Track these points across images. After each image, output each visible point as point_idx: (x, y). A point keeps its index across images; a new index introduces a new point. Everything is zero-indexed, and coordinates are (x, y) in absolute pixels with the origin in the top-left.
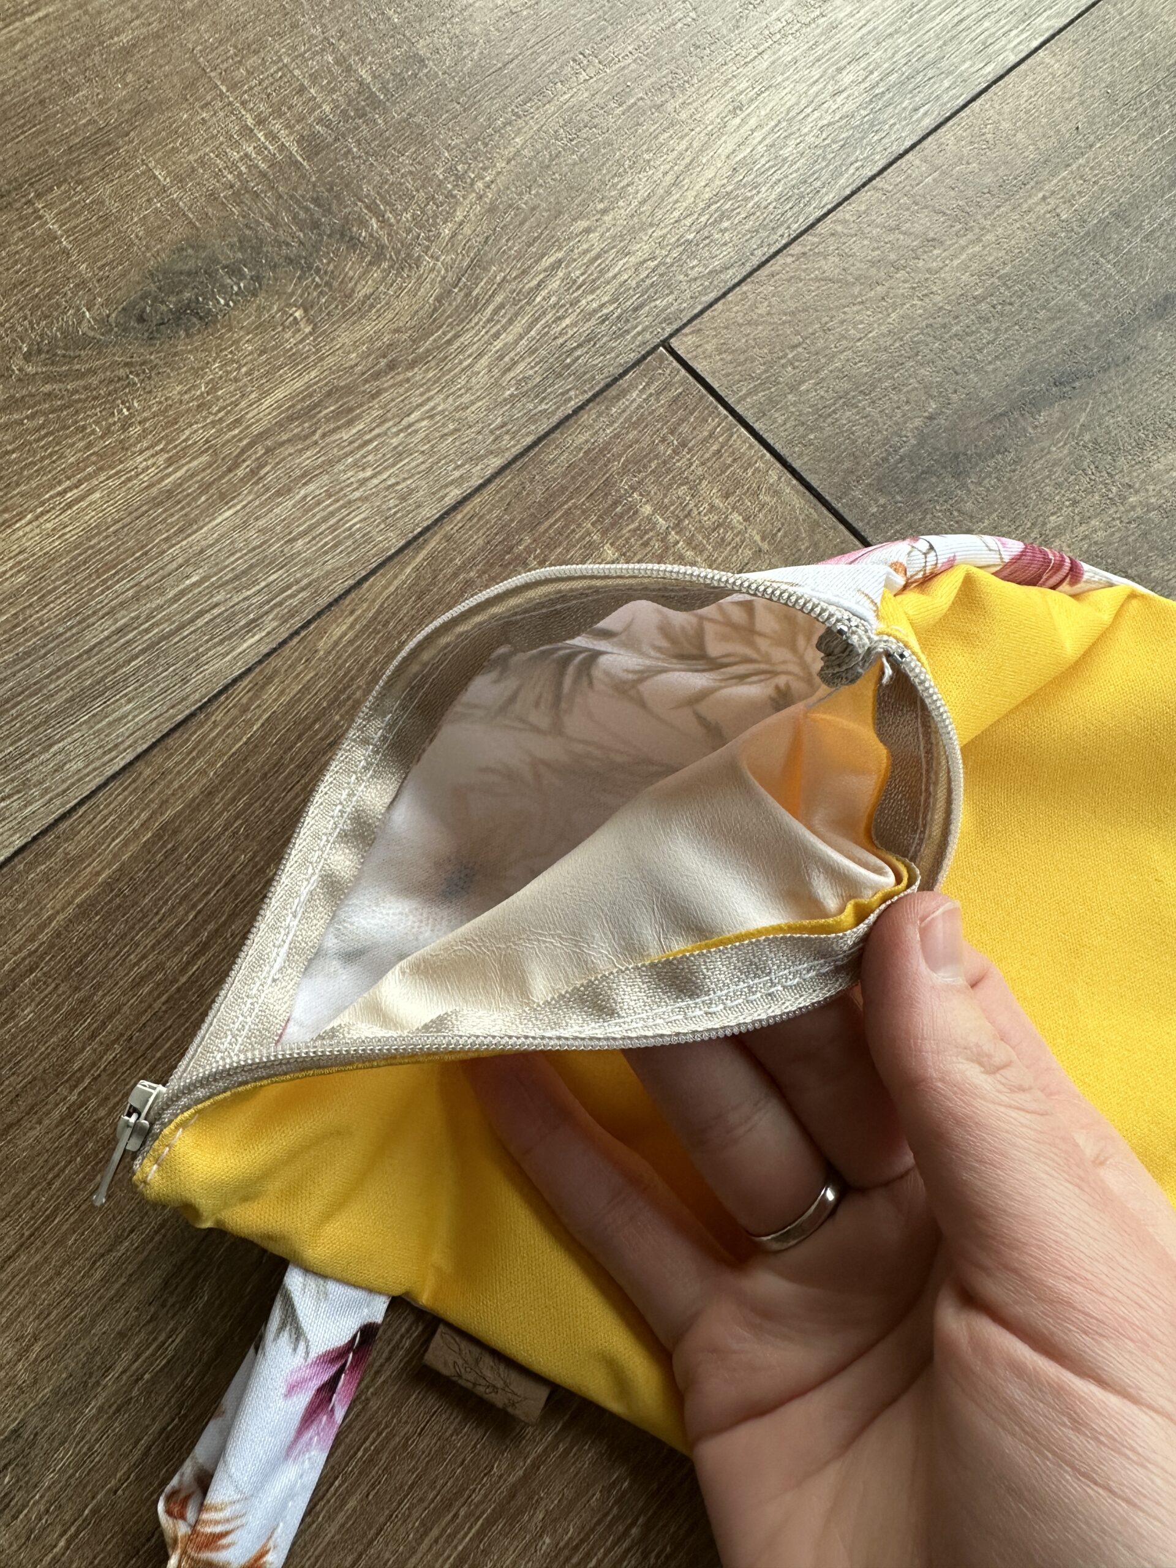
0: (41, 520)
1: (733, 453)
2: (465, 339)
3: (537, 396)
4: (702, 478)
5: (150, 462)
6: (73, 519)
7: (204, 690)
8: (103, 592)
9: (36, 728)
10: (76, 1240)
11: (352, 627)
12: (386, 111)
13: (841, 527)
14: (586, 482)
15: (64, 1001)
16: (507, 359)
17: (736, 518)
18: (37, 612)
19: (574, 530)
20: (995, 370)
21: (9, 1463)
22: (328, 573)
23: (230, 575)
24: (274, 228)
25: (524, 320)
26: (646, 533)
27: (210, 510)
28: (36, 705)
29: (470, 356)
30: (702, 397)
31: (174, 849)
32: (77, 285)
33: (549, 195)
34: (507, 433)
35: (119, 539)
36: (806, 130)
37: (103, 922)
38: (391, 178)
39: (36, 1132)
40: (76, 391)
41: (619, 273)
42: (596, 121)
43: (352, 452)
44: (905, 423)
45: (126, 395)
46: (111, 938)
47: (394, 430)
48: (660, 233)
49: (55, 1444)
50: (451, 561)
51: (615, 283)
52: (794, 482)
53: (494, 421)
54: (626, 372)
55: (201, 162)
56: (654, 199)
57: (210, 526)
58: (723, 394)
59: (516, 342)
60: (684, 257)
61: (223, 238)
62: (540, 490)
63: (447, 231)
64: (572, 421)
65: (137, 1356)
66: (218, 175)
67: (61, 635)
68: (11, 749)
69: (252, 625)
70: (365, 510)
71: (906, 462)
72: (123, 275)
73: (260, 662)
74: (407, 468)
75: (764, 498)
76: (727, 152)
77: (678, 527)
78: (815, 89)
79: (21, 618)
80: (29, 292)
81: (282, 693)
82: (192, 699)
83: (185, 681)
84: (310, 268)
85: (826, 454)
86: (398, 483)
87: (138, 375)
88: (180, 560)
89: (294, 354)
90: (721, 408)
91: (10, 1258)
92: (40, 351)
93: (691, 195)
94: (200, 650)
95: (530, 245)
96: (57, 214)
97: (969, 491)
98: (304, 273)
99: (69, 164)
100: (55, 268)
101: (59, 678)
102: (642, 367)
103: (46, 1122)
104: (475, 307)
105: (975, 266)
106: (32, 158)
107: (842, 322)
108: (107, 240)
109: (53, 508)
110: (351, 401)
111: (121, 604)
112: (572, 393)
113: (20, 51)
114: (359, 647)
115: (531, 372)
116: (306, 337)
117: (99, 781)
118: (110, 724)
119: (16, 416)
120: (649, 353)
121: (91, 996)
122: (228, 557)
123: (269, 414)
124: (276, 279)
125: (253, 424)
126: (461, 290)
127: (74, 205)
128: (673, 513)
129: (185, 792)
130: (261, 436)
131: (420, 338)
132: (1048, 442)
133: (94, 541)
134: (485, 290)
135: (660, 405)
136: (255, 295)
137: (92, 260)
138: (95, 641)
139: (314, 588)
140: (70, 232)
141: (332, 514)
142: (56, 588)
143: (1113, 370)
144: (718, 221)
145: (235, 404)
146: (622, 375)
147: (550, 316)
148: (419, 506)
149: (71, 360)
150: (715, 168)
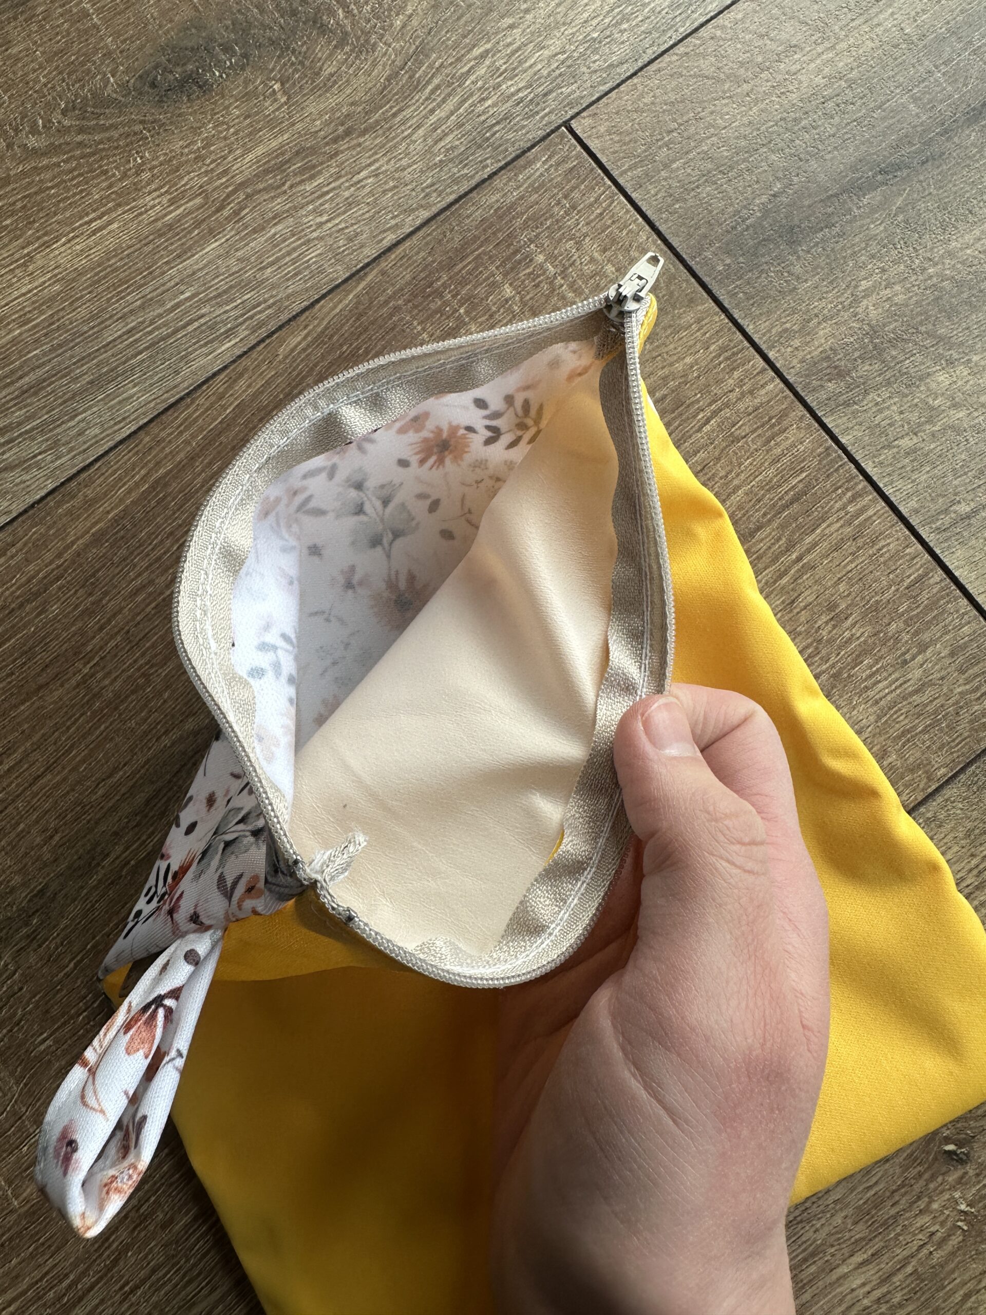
0: (73, 243)
1: (613, 216)
2: (407, 113)
3: (461, 162)
4: (586, 235)
5: (157, 201)
6: (96, 244)
7: (191, 381)
8: (118, 301)
9: (65, 402)
10: (85, 768)
11: (305, 338)
13: (693, 280)
14: (494, 233)
15: (81, 602)
16: (439, 131)
17: (610, 269)
18: (68, 314)
19: (481, 272)
20: (832, 159)
21: (37, 911)
22: (288, 297)
23: (215, 293)
24: (261, 14)
25: (455, 100)
26: (539, 276)
27: (202, 240)
28: (66, 385)
29: (409, 127)
30: (592, 170)
31: (165, 497)
32: (104, 55)
34: (436, 190)
35: (131, 261)
37: (111, 548)
39: (59, 693)
40: (101, 142)
41: (534, 63)
43: (312, 201)
44: (754, 199)
45: (140, 146)
46: (116, 559)
47: (347, 184)
48: (571, 31)
49: (68, 901)
50: (384, 290)
51: (531, 72)
52: (659, 242)
53: (425, 182)
54: (533, 146)
57: (201, 254)
58: (609, 168)
59: (448, 117)
60: (589, 52)
61: (220, 21)
62: (458, 238)
63: (398, 22)
64: (487, 183)
65: (127, 849)
67: (86, 332)
68: (46, 417)
69: (229, 334)
70: (320, 247)
72: (140, 48)
73: (234, 362)
74: (355, 215)
77: (564, 273)
79: (56, 318)
80: (67, 59)
81: (249, 386)
82: (182, 386)
83: (177, 372)
84: (288, 48)
85: (687, 221)
86: (347, 227)
87: (149, 131)
88: (177, 280)
89: (271, 119)
90: (606, 179)
91: (39, 776)
92: (74, 108)
94: (190, 350)
95: (465, 37)
97: (799, 257)
98: (283, 52)
100: (87, 40)
101: (82, 365)
102: (547, 141)
103: (67, 686)
104: (417, 87)
105: (827, 71)
107: (712, 113)
108: (129, 18)
109: (82, 234)
110: (314, 159)
111: (131, 312)
112: (489, 161)
114: (309, 354)
115: (457, 143)
116: (282, 106)
117: (111, 444)
118: (120, 402)
119: (55, 160)
120: (553, 132)
121: (101, 600)
122: (213, 279)
123: (250, 167)
124: (260, 57)
125: (237, 174)
126: (406, 72)
128: (560, 262)
129: (174, 456)
130: (242, 185)
131: (371, 111)
132: (868, 220)
133: (113, 261)
134: (426, 73)
135: (557, 175)
136: (243, 68)
137: (117, 35)
138: (111, 338)
139: (279, 306)
140: (99, 11)
141: (295, 249)
142: (82, 297)
143: (930, 163)
144: (618, 23)
145: (224, 158)
146: (530, 149)
147: (476, 97)
148: (362, 246)
149: (98, 116)
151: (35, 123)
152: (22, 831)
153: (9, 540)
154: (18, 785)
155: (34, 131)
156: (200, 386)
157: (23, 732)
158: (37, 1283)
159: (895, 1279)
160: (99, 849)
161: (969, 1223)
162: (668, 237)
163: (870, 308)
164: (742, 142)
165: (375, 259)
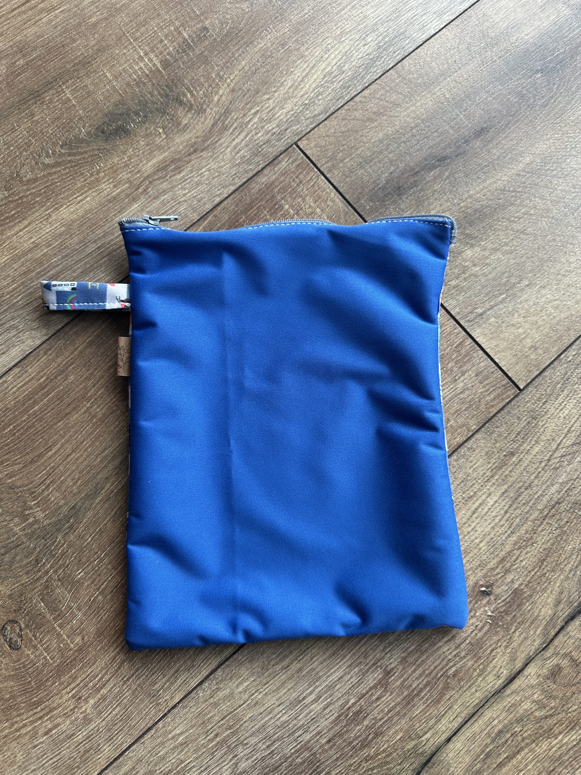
0: (70, 207)
1: (318, 186)
2: (222, 140)
3: (248, 163)
4: (307, 195)
5: (107, 187)
6: (81, 207)
8: (92, 234)
10: (91, 450)
12: (193, 50)
13: (356, 214)
14: (265, 196)
15: (84, 374)
16: (237, 149)
17: (318, 210)
18: (69, 241)
19: (260, 214)
20: (416, 155)
21: (72, 516)
24: (152, 97)
25: (244, 134)
26: (286, 215)
27: (130, 204)
29: (223, 148)
30: (308, 164)
32: (79, 119)
33: (255, 85)
34: (237, 177)
35: (97, 215)
36: (352, 60)
38: (195, 78)
39: (76, 416)
40: (80, 160)
41: (280, 116)
42: (273, 55)
43: (180, 183)
44: (382, 175)
45: (98, 161)
47: (196, 175)
48: (295, 100)
49: (87, 510)
50: (216, 225)
51: (278, 120)
52: (340, 197)
53: (232, 173)
54: (281, 154)
55: (124, 70)
56: (294, 87)
57: (130, 210)
58: (316, 163)
59: (241, 142)
60: (304, 110)
61: (133, 101)
62: (248, 199)
63: (216, 99)
64: (261, 173)
65: (112, 485)
66: (130, 76)
67: (78, 249)
70: (185, 205)
71: (381, 190)
72: (96, 115)
74: (200, 190)
75: (329, 203)
76: (322, 69)
77: (298, 213)
78: (357, 43)
79: (63, 243)
80: (61, 121)
83: (122, 266)
84: (165, 113)
85: (352, 187)
86: (197, 195)
87: (102, 154)
89: (159, 146)
90: (315, 169)
91: (69, 455)
92: (66, 144)
93: (308, 85)
95: (247, 104)
96: (71, 91)
97: (403, 201)
98: (163, 115)
99: (75, 71)
100: (70, 112)
101: (78, 264)
102: (287, 152)
103: (80, 413)
104: (225, 128)
105: (412, 115)
106: (60, 68)
107: (361, 136)
108: (90, 101)
109: (74, 203)
110: (180, 164)
111: (99, 238)
112: (261, 162)
113: (54, 25)
115: (246, 154)
116: (164, 140)
119: (58, 169)
120: (290, 147)
123: (150, 169)
124: (152, 117)
125: (144, 172)
126: (221, 122)
127: (76, 87)
128: (296, 208)
130: (147, 177)
131: (205, 140)
132: (433, 183)
133: (88, 215)
134: (230, 122)
135: (293, 167)
136: (145, 123)
137: (84, 109)
138: (90, 251)
140: (75, 98)
141: (174, 206)
142: (75, 233)
143: (459, 156)
144: (318, 96)
145: (138, 165)
146: (279, 156)
147: (253, 133)
148: (205, 204)
149: (78, 148)
150: (317, 76)
151: (48, 152)
152: (63, 480)
153: (48, 347)
154: (60, 460)
155: (48, 156)
157: (60, 435)
158: (84, 679)
159: (462, 646)
160: (99, 486)
161: (492, 620)
162: (344, 194)
164: (376, 149)
165: (211, 210)
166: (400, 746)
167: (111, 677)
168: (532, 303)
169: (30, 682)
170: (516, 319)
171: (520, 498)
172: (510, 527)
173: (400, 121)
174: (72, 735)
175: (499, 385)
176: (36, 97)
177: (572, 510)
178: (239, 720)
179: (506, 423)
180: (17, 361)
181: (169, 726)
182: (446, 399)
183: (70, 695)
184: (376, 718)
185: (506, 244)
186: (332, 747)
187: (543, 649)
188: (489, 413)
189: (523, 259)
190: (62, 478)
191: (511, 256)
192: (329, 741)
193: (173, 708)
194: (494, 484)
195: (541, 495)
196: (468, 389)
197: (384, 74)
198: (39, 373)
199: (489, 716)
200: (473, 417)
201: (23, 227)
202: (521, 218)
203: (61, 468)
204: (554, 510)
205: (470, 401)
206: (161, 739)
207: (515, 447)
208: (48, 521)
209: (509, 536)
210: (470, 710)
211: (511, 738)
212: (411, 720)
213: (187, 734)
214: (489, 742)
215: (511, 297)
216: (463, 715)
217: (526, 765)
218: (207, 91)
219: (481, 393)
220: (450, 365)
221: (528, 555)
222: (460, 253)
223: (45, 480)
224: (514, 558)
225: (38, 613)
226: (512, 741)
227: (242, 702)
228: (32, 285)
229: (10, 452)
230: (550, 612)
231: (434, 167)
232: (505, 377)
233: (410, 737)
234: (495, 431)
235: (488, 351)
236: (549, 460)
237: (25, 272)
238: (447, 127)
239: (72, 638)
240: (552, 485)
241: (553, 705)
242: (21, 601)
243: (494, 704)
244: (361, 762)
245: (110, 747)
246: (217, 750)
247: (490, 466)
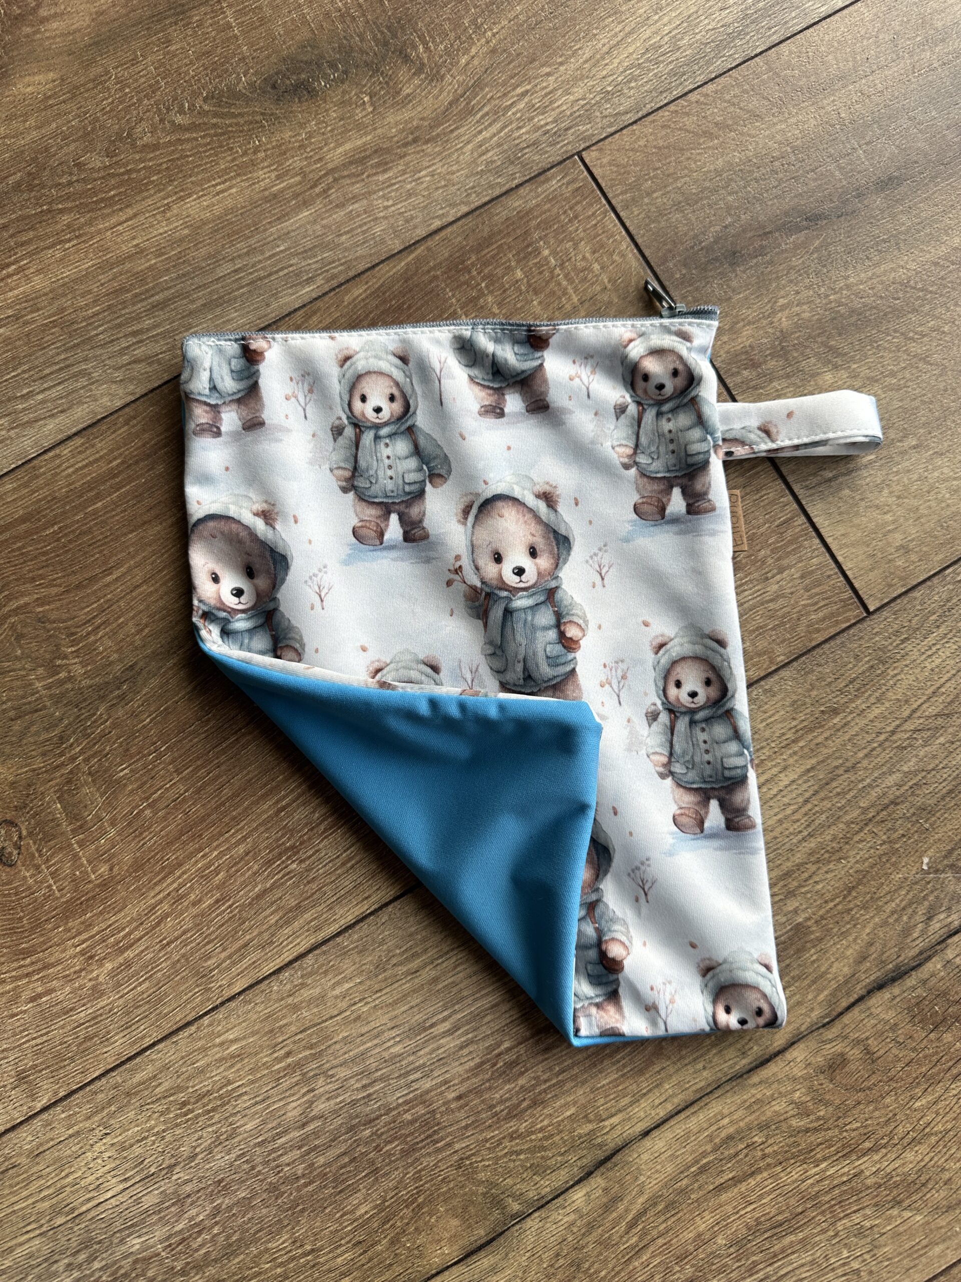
0: (201, 200)
1: (604, 227)
2: (462, 130)
3: (496, 173)
4: (582, 239)
5: (267, 175)
6: (219, 202)
8: (230, 247)
11: (365, 291)
14: (514, 230)
16: (483, 148)
17: (596, 267)
18: (192, 253)
19: (501, 257)
20: (772, 205)
21: (127, 680)
22: (356, 258)
23: (302, 249)
24: (361, 42)
25: (498, 125)
26: (543, 266)
27: (298, 209)
28: (185, 305)
29: (462, 142)
30: (594, 191)
32: (240, 59)
33: (530, 47)
34: (475, 192)
35: (242, 219)
36: (697, 31)
38: (437, 21)
40: (231, 125)
41: (562, 104)
43: (382, 189)
44: (710, 227)
45: (259, 132)
47: (410, 180)
48: (591, 83)
49: (151, 676)
50: (428, 263)
51: (558, 111)
52: (636, 251)
53: (468, 185)
54: (552, 167)
56: (593, 61)
57: (295, 219)
58: (606, 191)
59: (491, 138)
60: (603, 101)
61: (330, 43)
62: (487, 230)
63: (464, 61)
64: (513, 192)
67: (203, 268)
69: (309, 281)
70: (384, 224)
71: (704, 251)
72: (268, 57)
73: (311, 302)
74: (412, 204)
75: (616, 257)
76: (644, 37)
77: (562, 266)
79: (183, 254)
80: (212, 59)
81: (320, 322)
82: (271, 316)
83: (268, 305)
84: (378, 71)
85: (658, 238)
86: (405, 212)
87: (267, 122)
88: (276, 236)
89: (359, 124)
90: (603, 200)
91: (137, 586)
92: (213, 98)
93: (617, 61)
94: (279, 289)
95: (511, 77)
96: (234, 12)
97: (736, 275)
98: (374, 73)
100: (228, 46)
101: (199, 292)
102: (563, 166)
104: (471, 112)
105: (778, 137)
107: (689, 159)
108: (261, 33)
109: (208, 194)
110: (388, 157)
111: (239, 256)
112: (517, 175)
114: (367, 304)
115: (496, 158)
116: (368, 114)
118: (224, 322)
119: (195, 135)
120: (568, 158)
122: (302, 239)
123: (339, 158)
124: (356, 75)
125: (329, 162)
126: (464, 100)
127: (245, 8)
128: (560, 257)
130: (333, 170)
131: (435, 126)
132: (791, 255)
133: (229, 217)
134: (479, 103)
135: (568, 191)
136: (342, 83)
137: (251, 45)
138: (222, 274)
139: (348, 264)
140: (240, 25)
141: (365, 224)
142: (203, 241)
143: (843, 218)
144: (629, 81)
145: (321, 148)
146: (549, 169)
147: (514, 125)
148: (415, 227)
149: (230, 105)
150: (635, 47)
151: (183, 105)
152: (122, 622)
153: (132, 414)
154: (122, 591)
155: (181, 111)
156: (284, 317)
157: (129, 553)
162: (643, 248)
163: (784, 320)
164: (707, 184)
165: (424, 238)
166: (568, 1127)
167: (144, 936)
168: (915, 477)
169: (21, 918)
170: (884, 497)
171: (834, 784)
172: (808, 826)
173: (757, 143)
174: (71, 1010)
175: (835, 599)
176: (178, 14)
177: (914, 819)
178: (328, 1038)
179: (835, 661)
180: (81, 426)
181: (219, 1025)
182: (746, 606)
183: (78, 949)
184: (538, 1077)
185: (893, 374)
186: (462, 1107)
187: (824, 1026)
188: (811, 641)
189: (917, 403)
190: (122, 620)
191: (897, 395)
192: (459, 1098)
193: (229, 1000)
194: (795, 753)
195: (870, 785)
196: (783, 596)
197: (744, 62)
198: (112, 451)
199: (716, 1110)
200: (782, 642)
201: (124, 218)
202: (924, 336)
203: (122, 604)
204: (885, 813)
205: (783, 617)
206: (202, 1042)
207: (842, 701)
208: (88, 682)
209: (804, 839)
210: (689, 1096)
211: (745, 1151)
212: (592, 1091)
213: (244, 1043)
214: (709, 1150)
215: (883, 461)
216: (676, 1101)
217: (761, 1197)
218: (452, 45)
219: (805, 606)
220: (763, 552)
221: (829, 876)
222: (814, 375)
223: (94, 618)
224: (806, 875)
225: (50, 817)
226: (746, 1156)
227: (336, 1013)
228: (123, 312)
229: (47, 566)
230: (846, 970)
231: (798, 229)
232: (848, 588)
233: (586, 1116)
234: (813, 671)
235: (829, 540)
236: (893, 733)
237: (116, 291)
238: (832, 167)
239: (95, 866)
240: (891, 773)
241: (822, 1113)
242: (28, 795)
243: (729, 1094)
244: (504, 1138)
245: (125, 1039)
246: (285, 1076)
247: (794, 723)
